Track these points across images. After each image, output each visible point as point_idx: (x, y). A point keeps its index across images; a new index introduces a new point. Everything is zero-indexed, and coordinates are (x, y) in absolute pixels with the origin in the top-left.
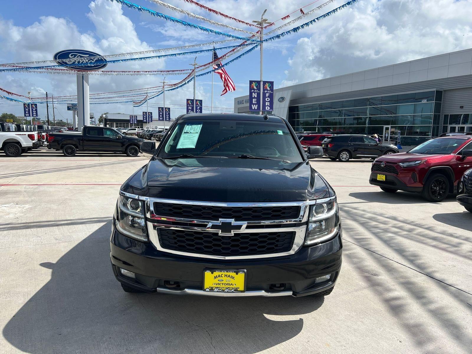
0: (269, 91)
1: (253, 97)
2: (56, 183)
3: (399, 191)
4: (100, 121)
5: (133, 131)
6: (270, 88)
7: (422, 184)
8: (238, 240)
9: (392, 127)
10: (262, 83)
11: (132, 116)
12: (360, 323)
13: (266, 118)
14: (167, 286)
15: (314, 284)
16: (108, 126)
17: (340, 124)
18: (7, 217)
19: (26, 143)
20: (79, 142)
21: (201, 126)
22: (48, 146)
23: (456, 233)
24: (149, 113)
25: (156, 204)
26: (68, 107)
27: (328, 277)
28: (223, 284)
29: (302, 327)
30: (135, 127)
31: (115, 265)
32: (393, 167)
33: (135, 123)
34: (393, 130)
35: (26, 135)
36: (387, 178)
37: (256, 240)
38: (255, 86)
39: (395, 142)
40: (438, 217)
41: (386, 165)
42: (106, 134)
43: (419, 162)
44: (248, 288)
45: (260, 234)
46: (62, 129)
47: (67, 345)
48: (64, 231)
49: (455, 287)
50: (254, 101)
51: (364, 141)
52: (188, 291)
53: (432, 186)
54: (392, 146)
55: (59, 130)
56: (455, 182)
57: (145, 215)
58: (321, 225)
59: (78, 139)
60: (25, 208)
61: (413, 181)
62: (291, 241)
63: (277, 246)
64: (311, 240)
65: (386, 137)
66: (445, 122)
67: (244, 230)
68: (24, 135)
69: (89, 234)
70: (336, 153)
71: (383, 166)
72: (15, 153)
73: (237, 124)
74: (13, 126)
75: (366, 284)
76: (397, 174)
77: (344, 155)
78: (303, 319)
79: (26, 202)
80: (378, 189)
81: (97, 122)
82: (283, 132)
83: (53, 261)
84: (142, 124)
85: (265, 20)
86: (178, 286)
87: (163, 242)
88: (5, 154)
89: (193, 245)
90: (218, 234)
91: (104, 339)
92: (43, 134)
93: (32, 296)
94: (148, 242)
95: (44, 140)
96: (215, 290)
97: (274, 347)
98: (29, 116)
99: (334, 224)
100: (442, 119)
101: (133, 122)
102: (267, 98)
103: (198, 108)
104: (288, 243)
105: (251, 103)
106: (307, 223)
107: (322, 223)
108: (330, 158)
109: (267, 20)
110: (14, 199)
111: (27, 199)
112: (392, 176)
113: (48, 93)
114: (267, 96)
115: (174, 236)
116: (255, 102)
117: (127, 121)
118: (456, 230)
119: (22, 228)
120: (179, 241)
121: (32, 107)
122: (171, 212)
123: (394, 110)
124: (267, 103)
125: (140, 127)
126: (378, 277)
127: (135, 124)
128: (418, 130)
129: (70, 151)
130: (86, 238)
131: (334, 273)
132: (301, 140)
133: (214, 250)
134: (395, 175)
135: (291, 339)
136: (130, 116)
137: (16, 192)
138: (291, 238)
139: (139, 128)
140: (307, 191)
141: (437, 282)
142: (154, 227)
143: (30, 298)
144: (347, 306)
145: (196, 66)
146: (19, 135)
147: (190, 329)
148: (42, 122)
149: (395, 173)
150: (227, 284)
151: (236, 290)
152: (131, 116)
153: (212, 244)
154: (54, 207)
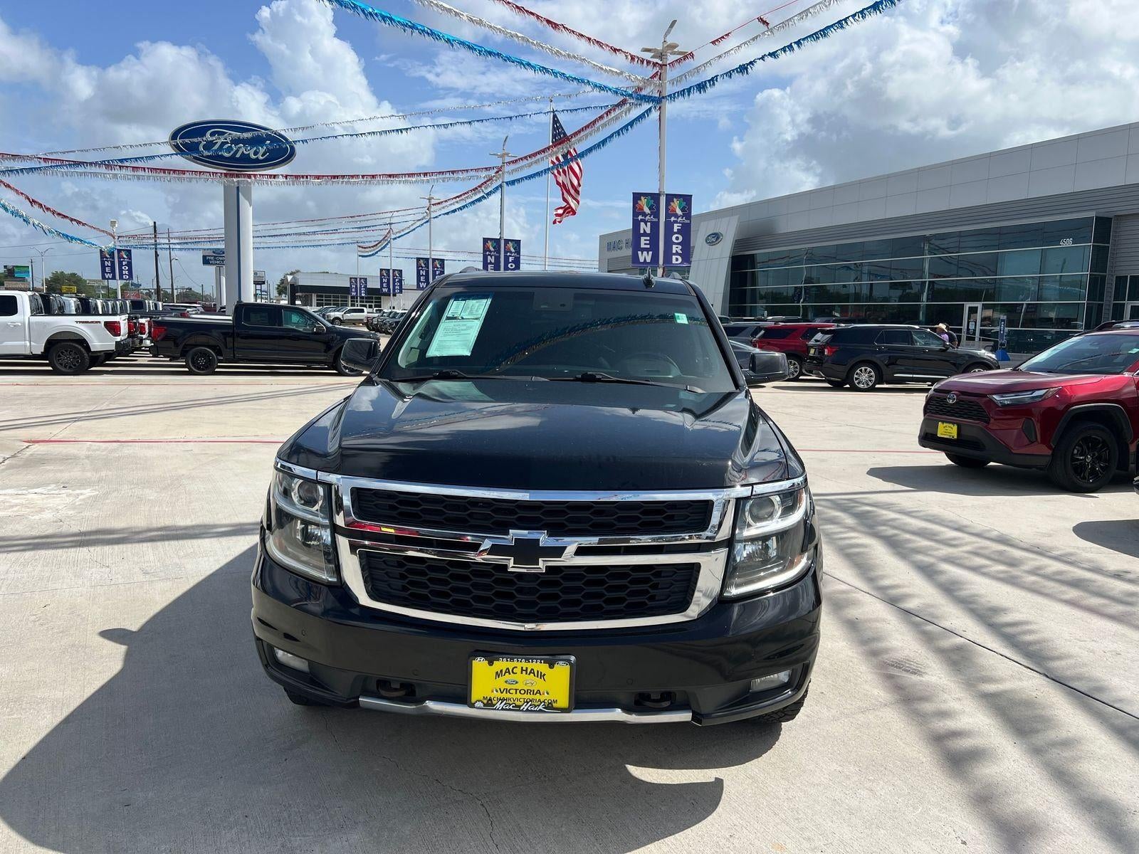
0: (680, 219)
1: (642, 232)
2: (162, 438)
3: (992, 464)
4: (281, 290)
5: (357, 316)
6: (682, 210)
7: (1050, 447)
8: (556, 584)
9: (985, 307)
10: (663, 200)
11: (356, 279)
12: (864, 793)
13: (648, 282)
14: (383, 693)
15: (748, 695)
16: (298, 302)
17: (857, 297)
18: (37, 517)
19: (100, 341)
20: (224, 341)
21: (489, 301)
22: (150, 349)
23: (1129, 570)
24: (394, 271)
25: (357, 493)
26: (204, 257)
27: (783, 676)
28: (518, 691)
29: (720, 801)
30: (361, 306)
31: (262, 640)
32: (977, 404)
33: (363, 295)
34: (989, 313)
35: (99, 322)
36: (963, 432)
37: (601, 583)
38: (646, 204)
39: (992, 343)
40: (1086, 531)
41: (961, 401)
42: (289, 322)
43: (1042, 392)
44: (578, 702)
45: (610, 568)
46: (188, 310)
47: (141, 830)
48: (165, 554)
49: (1116, 705)
50: (644, 242)
51: (912, 342)
52: (433, 706)
53: (1076, 451)
54: (985, 353)
55: (182, 312)
56: (1132, 442)
57: (331, 519)
58: (767, 547)
59: (222, 333)
60: (81, 497)
61: (1026, 441)
62: (688, 586)
63: (652, 598)
64: (738, 586)
65: (971, 331)
66: (1119, 294)
67: (570, 559)
68: (97, 322)
69: (224, 561)
70: (842, 370)
71: (951, 402)
72: (75, 365)
73: (577, 297)
74: (72, 303)
75: (888, 695)
76: (988, 422)
77: (864, 375)
78: (722, 780)
79: (83, 484)
80: (940, 459)
81: (274, 293)
82: (689, 318)
83: (131, 624)
84: (380, 298)
85: (673, 46)
86: (410, 693)
87: (373, 585)
88: (50, 368)
89: (446, 595)
90: (506, 566)
91: (232, 819)
92: (142, 321)
93: (72, 709)
94: (340, 584)
95: (144, 336)
96: (498, 705)
97: (643, 848)
98: (114, 278)
99: (798, 547)
100: (1111, 289)
101: (357, 294)
102: (676, 235)
103: (511, 259)
104: (681, 592)
105: (636, 247)
106: (730, 543)
107: (769, 543)
108: (829, 382)
109: (676, 46)
110: (59, 475)
111: (89, 474)
112: (974, 428)
113: (159, 225)
114: (675, 230)
115: (402, 570)
116: (645, 244)
117: (344, 291)
118: (1130, 562)
119: (66, 545)
120: (413, 583)
121: (119, 258)
122: (394, 513)
123: (992, 265)
124: (674, 246)
125: (373, 304)
126: (922, 678)
127: (362, 298)
128: (1053, 315)
129: (202, 361)
130: (217, 571)
131: (799, 667)
132: (759, 338)
133: (498, 607)
134: (981, 424)
135: (689, 829)
136: (351, 278)
137: (66, 459)
138: (689, 580)
139: (370, 307)
140: (730, 463)
141: (1069, 694)
142: (353, 548)
143: (67, 714)
144: (836, 749)
145: (506, 157)
146: (83, 322)
147: (442, 799)
148: (145, 292)
149: (981, 420)
150: (527, 692)
151: (550, 707)
152: (353, 280)
153: (494, 591)
154: (151, 494)
